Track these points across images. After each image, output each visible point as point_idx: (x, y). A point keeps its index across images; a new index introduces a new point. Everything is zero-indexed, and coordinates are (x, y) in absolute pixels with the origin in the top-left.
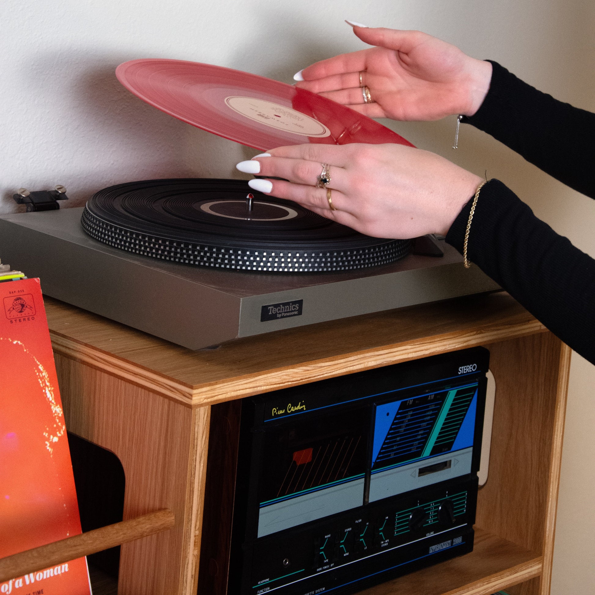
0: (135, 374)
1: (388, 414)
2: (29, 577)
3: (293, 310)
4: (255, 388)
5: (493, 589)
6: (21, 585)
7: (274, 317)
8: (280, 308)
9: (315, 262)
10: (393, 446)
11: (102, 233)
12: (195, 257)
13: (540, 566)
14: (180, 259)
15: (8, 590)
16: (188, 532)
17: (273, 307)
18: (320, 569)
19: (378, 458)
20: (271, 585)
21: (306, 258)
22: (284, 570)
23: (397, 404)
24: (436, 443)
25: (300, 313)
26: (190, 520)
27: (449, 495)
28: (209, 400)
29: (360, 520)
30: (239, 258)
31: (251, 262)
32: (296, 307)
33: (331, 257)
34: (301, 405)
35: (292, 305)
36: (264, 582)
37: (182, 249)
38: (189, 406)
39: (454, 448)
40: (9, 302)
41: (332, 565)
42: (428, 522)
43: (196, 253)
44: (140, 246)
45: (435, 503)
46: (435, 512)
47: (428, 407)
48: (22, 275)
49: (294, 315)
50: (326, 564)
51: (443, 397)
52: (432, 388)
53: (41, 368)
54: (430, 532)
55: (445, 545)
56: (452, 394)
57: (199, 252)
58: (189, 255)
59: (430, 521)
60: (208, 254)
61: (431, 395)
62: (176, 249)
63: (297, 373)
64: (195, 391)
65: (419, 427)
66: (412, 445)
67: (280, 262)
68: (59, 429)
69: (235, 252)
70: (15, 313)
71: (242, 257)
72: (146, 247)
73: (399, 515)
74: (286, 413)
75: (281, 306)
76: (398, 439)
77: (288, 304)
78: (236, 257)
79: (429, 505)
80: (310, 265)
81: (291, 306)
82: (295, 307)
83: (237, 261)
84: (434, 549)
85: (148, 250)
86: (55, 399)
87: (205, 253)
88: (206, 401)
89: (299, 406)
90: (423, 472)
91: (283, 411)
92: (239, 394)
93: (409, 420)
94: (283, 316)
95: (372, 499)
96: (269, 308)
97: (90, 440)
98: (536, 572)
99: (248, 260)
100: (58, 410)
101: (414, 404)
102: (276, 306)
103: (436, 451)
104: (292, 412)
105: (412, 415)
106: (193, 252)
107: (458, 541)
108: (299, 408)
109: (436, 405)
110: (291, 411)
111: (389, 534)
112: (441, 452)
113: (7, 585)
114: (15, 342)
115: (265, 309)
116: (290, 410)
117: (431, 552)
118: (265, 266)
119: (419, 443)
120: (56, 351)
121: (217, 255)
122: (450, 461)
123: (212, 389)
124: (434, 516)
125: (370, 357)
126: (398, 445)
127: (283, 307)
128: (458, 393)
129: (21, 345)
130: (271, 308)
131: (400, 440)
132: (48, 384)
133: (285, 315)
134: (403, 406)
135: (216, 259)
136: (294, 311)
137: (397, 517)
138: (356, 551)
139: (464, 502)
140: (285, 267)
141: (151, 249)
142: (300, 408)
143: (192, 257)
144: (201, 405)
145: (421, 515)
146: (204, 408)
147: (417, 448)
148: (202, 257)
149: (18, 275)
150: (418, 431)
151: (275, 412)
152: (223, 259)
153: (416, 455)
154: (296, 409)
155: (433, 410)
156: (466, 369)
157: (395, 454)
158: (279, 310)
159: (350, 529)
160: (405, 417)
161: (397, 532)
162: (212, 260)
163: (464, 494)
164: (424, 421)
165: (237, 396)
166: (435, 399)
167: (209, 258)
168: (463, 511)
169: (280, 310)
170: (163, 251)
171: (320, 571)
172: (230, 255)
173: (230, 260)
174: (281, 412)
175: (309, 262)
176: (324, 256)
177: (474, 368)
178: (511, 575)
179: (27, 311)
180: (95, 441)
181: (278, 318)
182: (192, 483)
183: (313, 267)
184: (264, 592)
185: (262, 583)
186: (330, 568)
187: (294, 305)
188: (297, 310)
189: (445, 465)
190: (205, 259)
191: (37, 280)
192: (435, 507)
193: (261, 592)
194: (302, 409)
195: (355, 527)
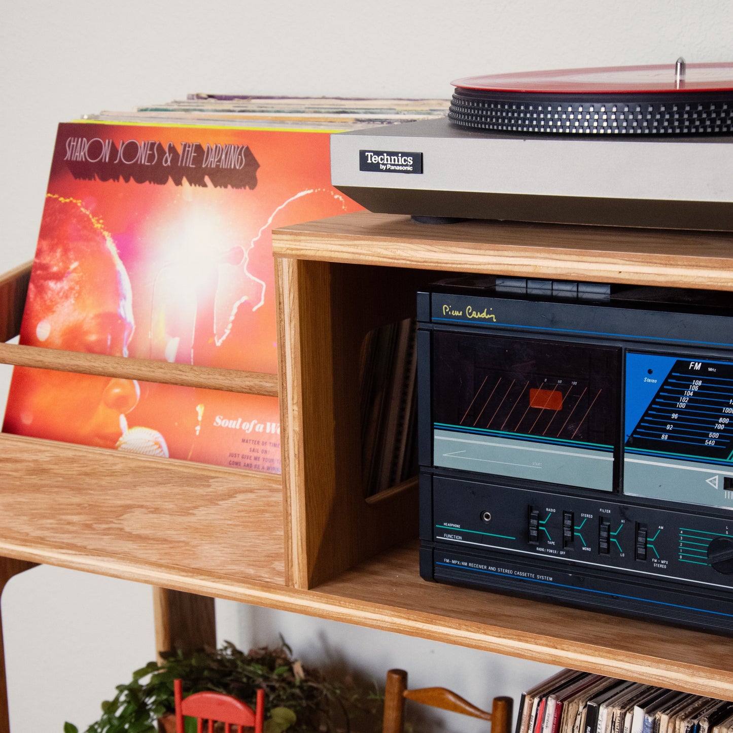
2: (271, 425)
3: (404, 163)
4: (356, 255)
6: (261, 430)
7: (375, 168)
8: (383, 157)
10: (664, 424)
15: (248, 430)
16: (284, 401)
17: (372, 154)
18: (543, 550)
19: (636, 432)
20: (465, 536)
22: (481, 525)
25: (417, 171)
26: (285, 389)
28: (293, 252)
29: (608, 511)
32: (409, 160)
34: (488, 313)
35: (402, 157)
36: (452, 527)
41: (562, 553)
49: (408, 172)
50: (551, 547)
65: (720, 410)
73: (685, 533)
74: (464, 317)
75: (385, 154)
76: (674, 415)
77: (395, 154)
81: (400, 158)
82: (407, 161)
88: (288, 252)
89: (484, 314)
91: (459, 313)
92: (333, 256)
93: (695, 393)
94: (389, 168)
96: (366, 154)
101: (704, 371)
102: (377, 153)
104: (474, 319)
108: (484, 315)
110: (472, 316)
111: (667, 553)
113: (248, 424)
114: (336, 197)
115: (362, 155)
116: (470, 314)
119: (721, 437)
123: (295, 240)
126: (676, 425)
127: (389, 157)
129: (341, 202)
130: (369, 154)
131: (680, 419)
133: (393, 168)
134: (680, 368)
136: (407, 165)
137: (681, 535)
138: (606, 553)
142: (487, 317)
144: (284, 256)
146: (288, 260)
147: (718, 443)
151: (447, 310)
154: (479, 315)
157: (670, 438)
158: (382, 159)
159: (589, 516)
161: (683, 556)
165: (331, 258)
169: (384, 159)
171: (543, 553)
174: (457, 313)
181: (382, 171)
182: (282, 346)
184: (453, 539)
185: (449, 526)
186: (559, 555)
187: (406, 158)
188: (410, 166)
193: (449, 538)
194: (491, 319)
195: (601, 519)
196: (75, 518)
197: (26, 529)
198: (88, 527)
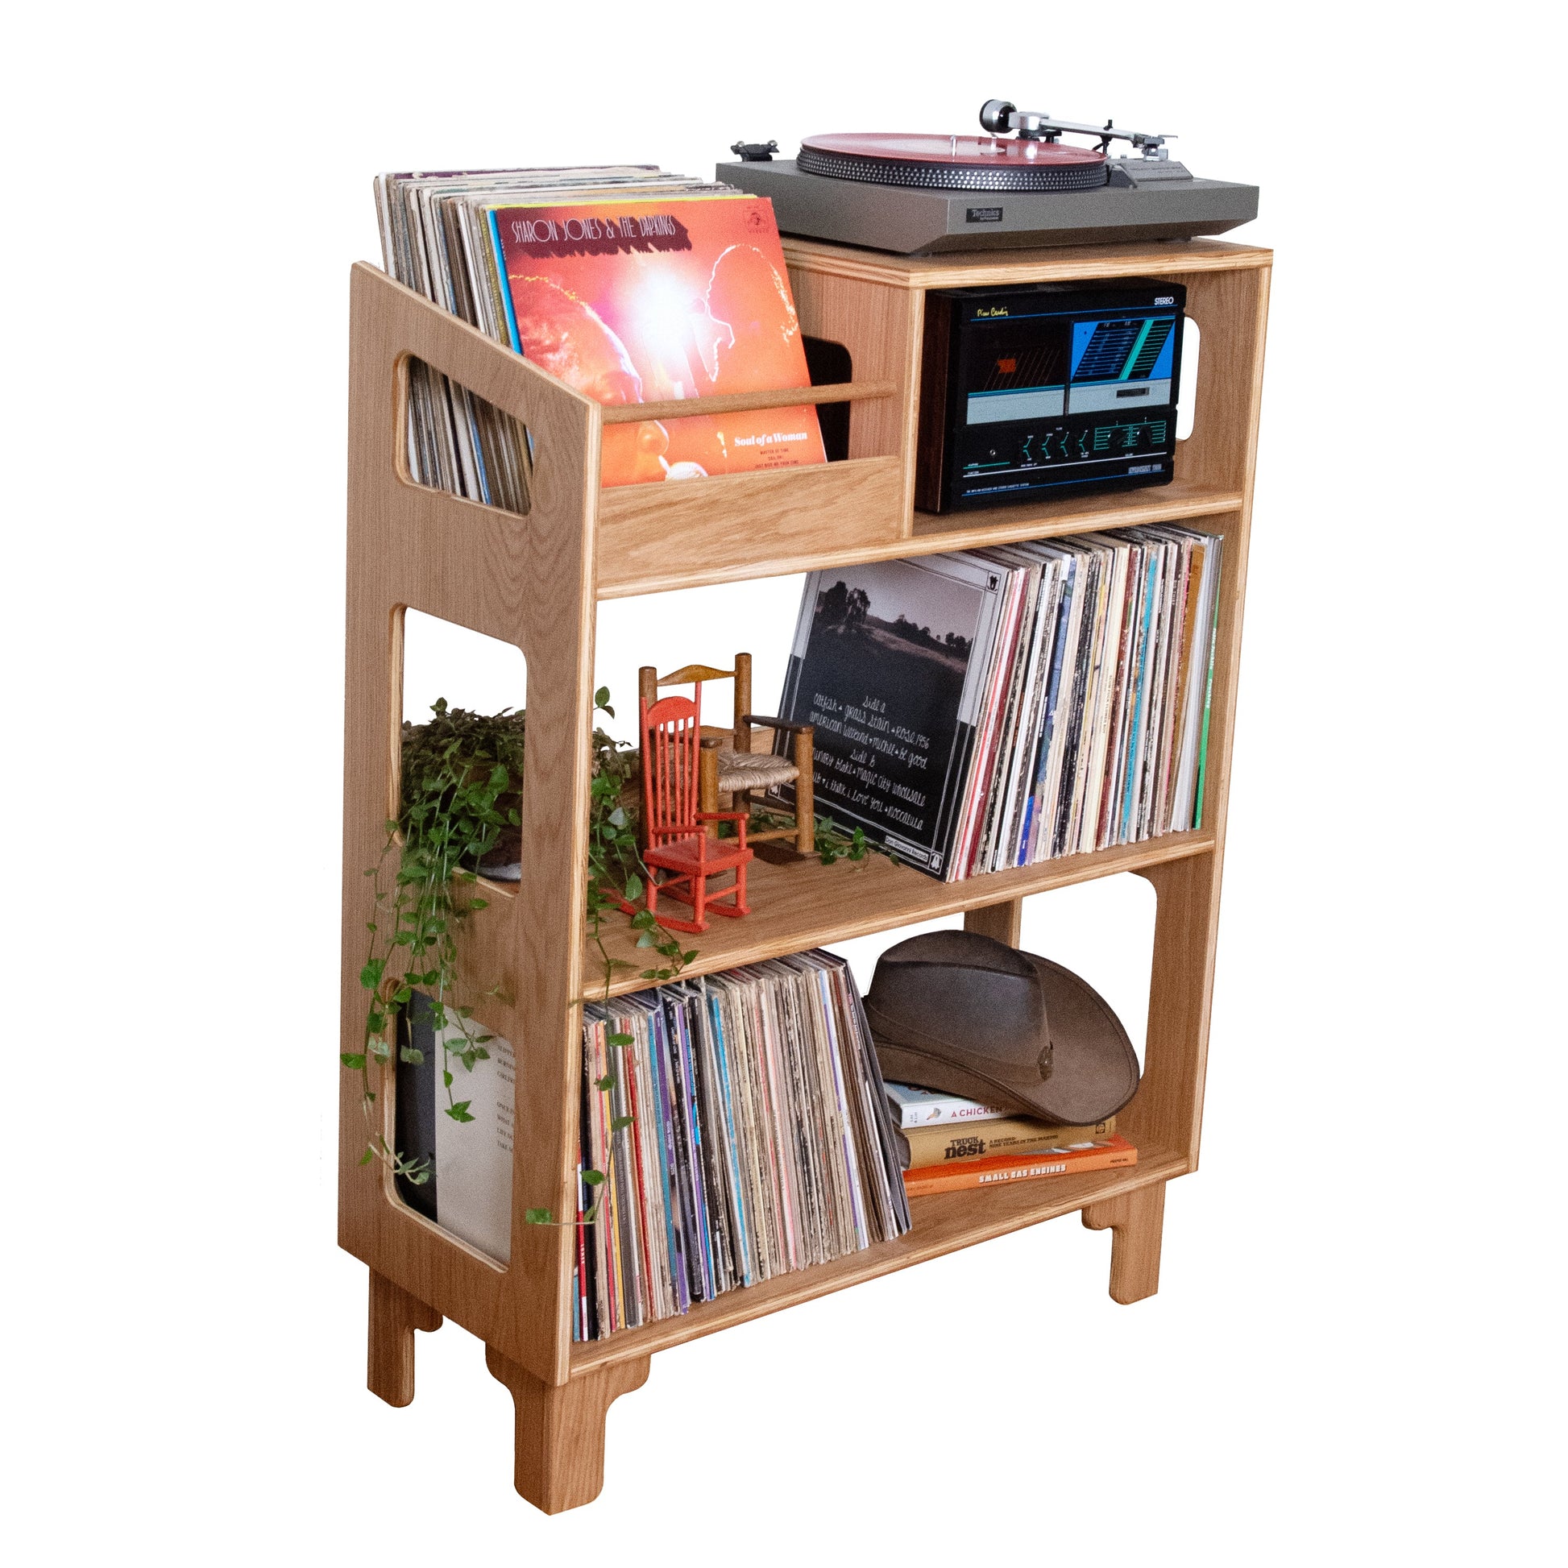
0: (858, 270)
1: (1085, 333)
3: (994, 215)
4: (962, 281)
5: (1192, 512)
7: (977, 220)
8: (982, 213)
9: (1013, 181)
10: (1091, 364)
11: (816, 165)
12: (906, 177)
13: (1241, 501)
14: (892, 180)
16: (908, 395)
17: (976, 210)
18: (1024, 466)
19: (1076, 373)
20: (981, 470)
21: (1005, 177)
22: (990, 460)
23: (1095, 324)
24: (1134, 368)
25: (1000, 219)
26: (909, 387)
27: (1148, 421)
28: (924, 285)
29: (1061, 428)
30: (945, 177)
31: (956, 181)
32: (997, 213)
33: (1028, 177)
34: (1004, 310)
35: (993, 211)
36: (973, 466)
37: (894, 172)
38: (907, 288)
39: (1151, 376)
40: (748, 216)
41: (1035, 464)
42: (1127, 444)
43: (907, 174)
44: (856, 172)
45: (1135, 427)
46: (1134, 435)
47: (1124, 332)
48: (756, 197)
49: (995, 221)
50: (1030, 462)
51: (1140, 324)
52: (1128, 314)
53: (776, 273)
54: (1129, 453)
55: (1144, 469)
56: (1149, 323)
57: (909, 173)
58: (900, 177)
59: (1129, 443)
60: (918, 175)
61: (1128, 322)
62: (888, 171)
63: (998, 273)
64: (911, 275)
65: (1117, 350)
66: (1110, 367)
67: (982, 180)
68: (793, 325)
69: (942, 172)
70: (752, 225)
71: (948, 177)
72: (861, 173)
73: (1098, 431)
74: (990, 316)
75: (983, 211)
76: (1096, 358)
77: (990, 210)
78: (942, 176)
79: (1128, 427)
80: (1009, 184)
83: (944, 180)
84: (1134, 470)
85: (863, 174)
86: (789, 300)
87: (915, 173)
88: (920, 285)
89: (1002, 311)
90: (1121, 394)
92: (948, 284)
93: (1106, 342)
94: (987, 220)
95: (1072, 410)
96: (973, 210)
97: (819, 337)
98: (1236, 506)
99: (953, 178)
100: (791, 310)
101: (1111, 327)
102: (979, 210)
103: (1134, 376)
104: (995, 316)
105: (1109, 338)
106: (904, 173)
107: (1158, 468)
108: (1001, 313)
109: (1133, 332)
111: (1089, 447)
112: (1139, 378)
113: (760, 438)
114: (754, 249)
115: (969, 212)
116: (993, 313)
117: (1130, 472)
118: (968, 184)
119: (1117, 366)
120: (788, 266)
121: (926, 175)
122: (1148, 389)
123: (927, 276)
124: (1133, 439)
125: (1066, 268)
126: (1096, 364)
127: (986, 212)
128: (1155, 323)
131: (1098, 360)
132: (782, 287)
134: (1100, 327)
135: (925, 179)
136: (995, 217)
137: (1096, 433)
138: (1058, 457)
139: (1163, 432)
140: (987, 185)
141: (866, 173)
142: (1003, 314)
143: (903, 178)
144: (917, 288)
145: (1119, 435)
146: (919, 292)
147: (1115, 370)
148: (912, 178)
149: (752, 196)
150: (1116, 354)
151: (980, 313)
152: (931, 179)
153: (1114, 376)
154: (999, 313)
155: (1130, 336)
156: (1163, 301)
157: (1094, 372)
159: (1051, 435)
160: (1103, 338)
161: (1097, 447)
162: (921, 180)
163: (1163, 423)
164: (1120, 346)
166: (1132, 326)
167: (918, 178)
168: (1162, 439)
170: (877, 175)
171: (1024, 468)
172: (937, 175)
173: (937, 179)
174: (986, 314)
175: (1008, 181)
176: (1022, 175)
177: (1171, 300)
178: (1210, 503)
179: (762, 225)
180: (823, 337)
181: (982, 222)
182: (910, 356)
183: (1012, 185)
184: (973, 475)
185: (971, 467)
186: (1033, 466)
187: (995, 212)
188: (998, 217)
189: (1143, 392)
190: (915, 179)
191: (769, 199)
192: (1134, 431)
193: (971, 475)
194: (1005, 315)
195: (1056, 433)
196: (737, 537)
197: (693, 559)
198: (749, 540)
